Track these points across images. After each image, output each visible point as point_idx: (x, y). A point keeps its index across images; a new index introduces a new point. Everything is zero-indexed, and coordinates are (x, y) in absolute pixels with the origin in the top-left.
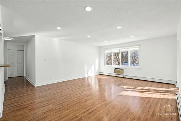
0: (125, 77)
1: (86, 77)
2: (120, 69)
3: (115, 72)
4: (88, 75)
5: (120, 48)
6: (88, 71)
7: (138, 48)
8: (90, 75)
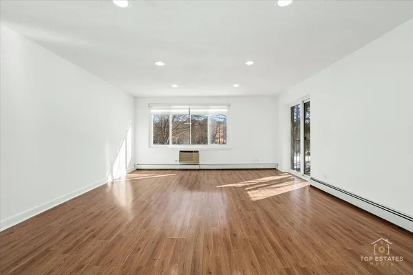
0: (202, 167)
1: (109, 181)
2: (192, 152)
3: (181, 160)
4: (113, 177)
5: (191, 107)
6: (112, 165)
7: (226, 110)
8: (116, 176)
